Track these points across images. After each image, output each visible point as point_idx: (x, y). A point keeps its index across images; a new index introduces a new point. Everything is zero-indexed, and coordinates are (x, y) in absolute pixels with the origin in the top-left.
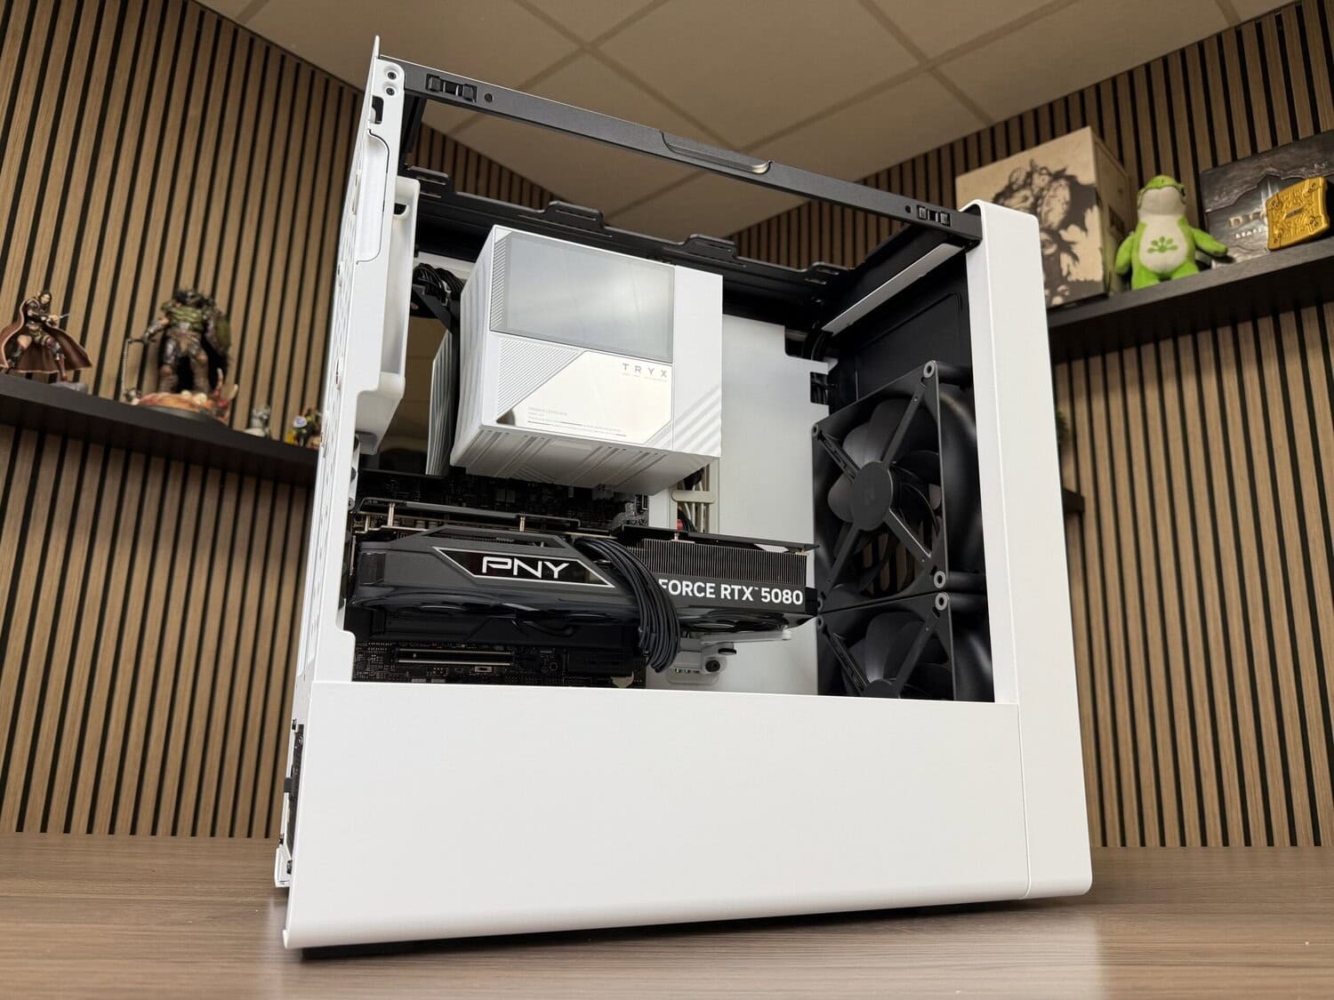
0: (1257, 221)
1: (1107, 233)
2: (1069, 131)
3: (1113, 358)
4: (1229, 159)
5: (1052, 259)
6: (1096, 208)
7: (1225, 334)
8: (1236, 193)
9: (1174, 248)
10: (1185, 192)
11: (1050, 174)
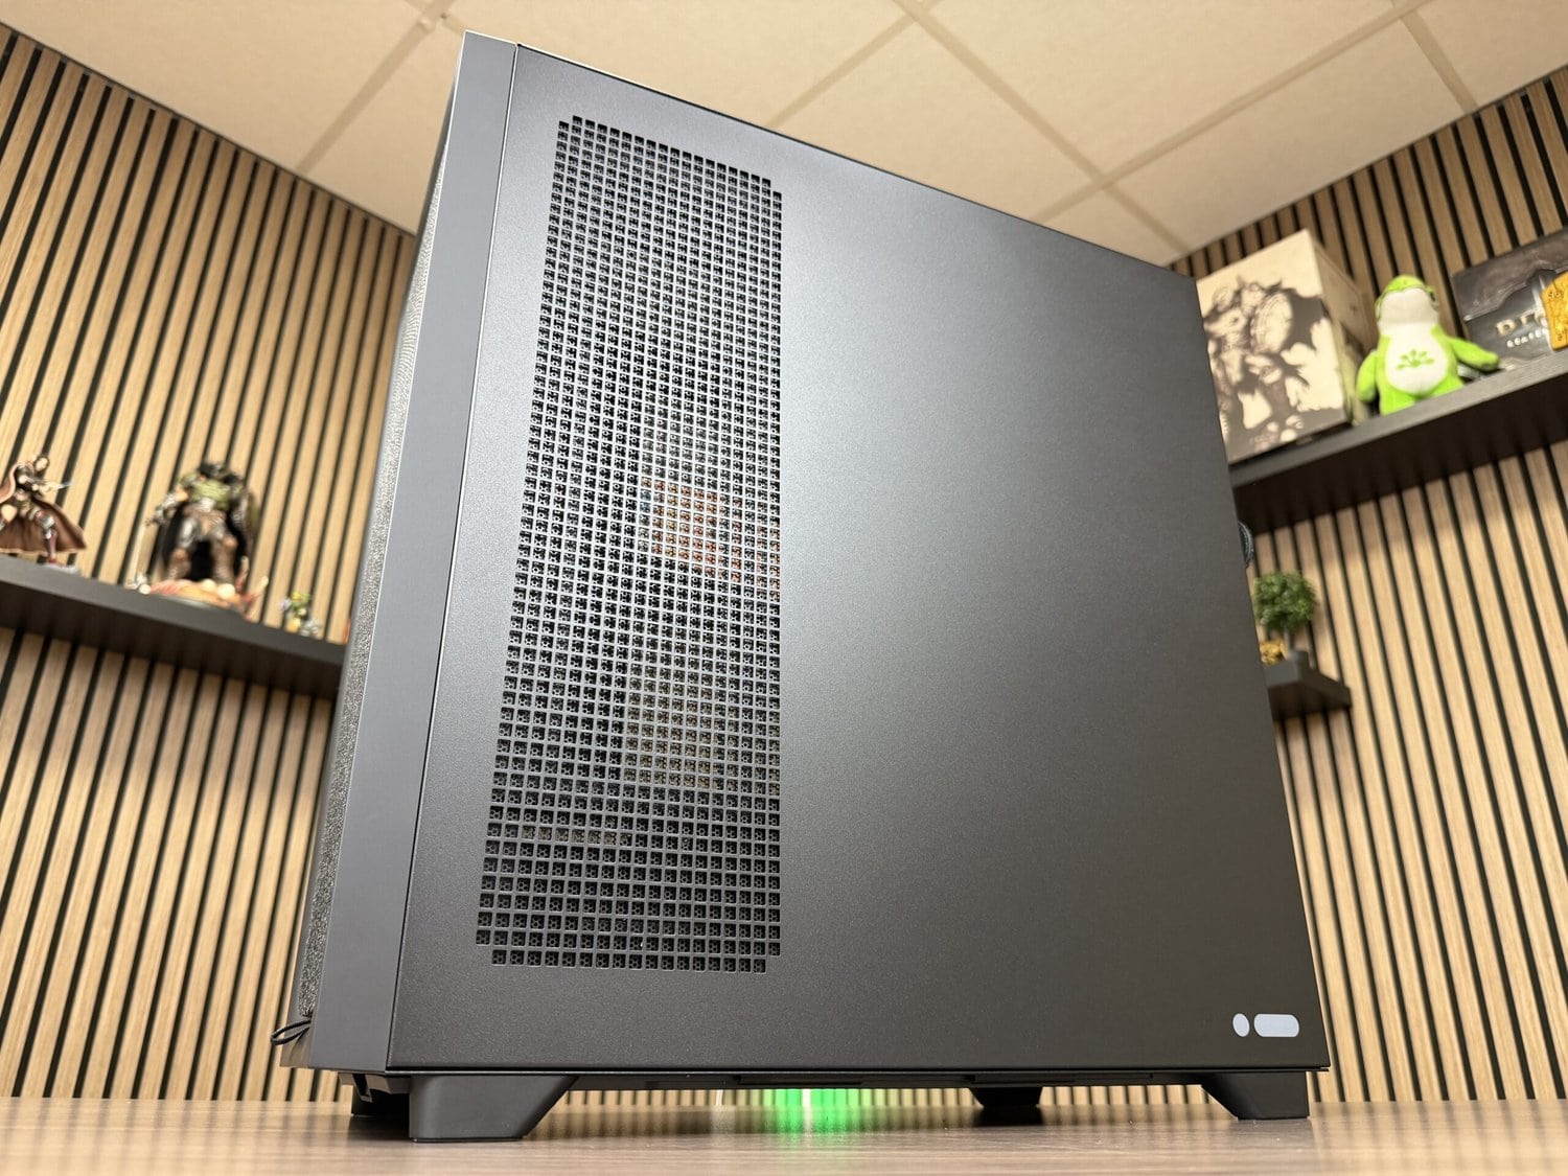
0: (1532, 325)
1: (1344, 355)
2: (1280, 237)
3: (1368, 511)
4: (1485, 256)
5: (1275, 388)
6: (1324, 323)
7: (1511, 468)
8: (1501, 295)
9: (1430, 361)
10: (1435, 296)
11: (1263, 289)
